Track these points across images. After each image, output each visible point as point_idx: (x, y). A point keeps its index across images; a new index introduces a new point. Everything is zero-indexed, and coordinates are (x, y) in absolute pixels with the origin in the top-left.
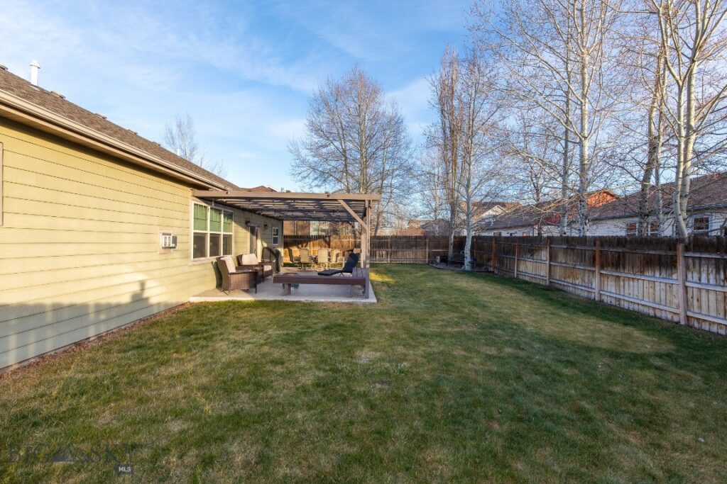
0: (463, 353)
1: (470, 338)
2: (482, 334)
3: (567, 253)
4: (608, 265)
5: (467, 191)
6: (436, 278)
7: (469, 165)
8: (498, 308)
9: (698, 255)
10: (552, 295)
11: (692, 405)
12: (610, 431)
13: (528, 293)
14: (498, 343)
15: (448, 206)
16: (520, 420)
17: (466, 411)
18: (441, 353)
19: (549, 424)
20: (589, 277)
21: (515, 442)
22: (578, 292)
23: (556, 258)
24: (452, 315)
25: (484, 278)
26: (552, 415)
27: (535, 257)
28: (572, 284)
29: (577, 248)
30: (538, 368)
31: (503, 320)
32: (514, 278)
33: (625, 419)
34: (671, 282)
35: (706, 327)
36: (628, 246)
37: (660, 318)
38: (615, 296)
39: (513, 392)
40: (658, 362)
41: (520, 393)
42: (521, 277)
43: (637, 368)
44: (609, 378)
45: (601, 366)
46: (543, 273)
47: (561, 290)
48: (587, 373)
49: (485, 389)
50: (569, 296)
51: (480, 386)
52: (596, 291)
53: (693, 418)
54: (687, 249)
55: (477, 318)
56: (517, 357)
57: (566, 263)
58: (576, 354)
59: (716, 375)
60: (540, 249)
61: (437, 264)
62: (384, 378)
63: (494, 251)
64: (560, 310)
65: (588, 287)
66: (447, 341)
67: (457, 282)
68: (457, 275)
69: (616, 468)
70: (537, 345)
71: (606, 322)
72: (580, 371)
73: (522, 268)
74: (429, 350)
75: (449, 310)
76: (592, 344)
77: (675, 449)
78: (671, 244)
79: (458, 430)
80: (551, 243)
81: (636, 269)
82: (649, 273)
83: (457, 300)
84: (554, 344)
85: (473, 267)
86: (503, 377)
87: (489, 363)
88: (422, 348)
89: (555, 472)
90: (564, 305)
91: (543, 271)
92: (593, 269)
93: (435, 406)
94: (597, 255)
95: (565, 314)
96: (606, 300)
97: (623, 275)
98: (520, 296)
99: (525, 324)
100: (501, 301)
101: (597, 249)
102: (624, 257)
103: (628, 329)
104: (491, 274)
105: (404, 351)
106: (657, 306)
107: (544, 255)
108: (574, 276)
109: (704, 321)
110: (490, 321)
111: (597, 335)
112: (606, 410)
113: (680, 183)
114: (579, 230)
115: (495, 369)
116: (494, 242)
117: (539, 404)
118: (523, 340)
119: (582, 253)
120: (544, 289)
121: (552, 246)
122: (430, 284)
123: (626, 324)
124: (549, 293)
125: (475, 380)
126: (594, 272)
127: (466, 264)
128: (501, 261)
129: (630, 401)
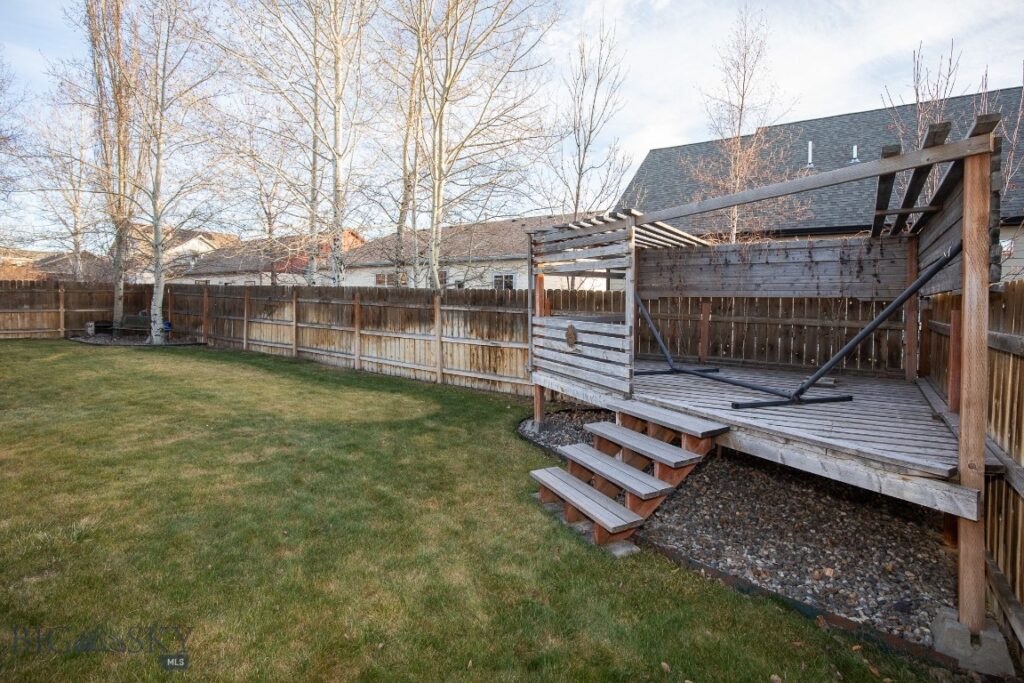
0: (201, 472)
1: (203, 448)
2: (221, 438)
3: (320, 311)
4: (368, 324)
5: (154, 204)
6: (95, 363)
7: (158, 156)
8: (233, 396)
9: (451, 308)
10: (303, 369)
11: (466, 456)
12: (411, 506)
13: (270, 370)
14: (251, 445)
15: (111, 227)
16: (315, 533)
17: (236, 551)
18: (160, 482)
19: (350, 523)
20: (347, 339)
21: (317, 562)
22: (334, 361)
23: (305, 316)
24: (156, 419)
25: (192, 354)
26: (351, 512)
27: (275, 317)
28: (327, 351)
29: (333, 302)
30: (317, 462)
31: (247, 413)
32: (242, 350)
33: (420, 489)
34: (430, 338)
35: (457, 382)
36: (389, 299)
37: (419, 380)
38: (376, 360)
39: (296, 502)
40: (431, 424)
41: (305, 501)
42: (253, 348)
43: (417, 434)
44: (396, 452)
45: (384, 440)
46: (287, 340)
47: (312, 361)
48: (373, 453)
49: (255, 512)
50: (324, 368)
51: (245, 510)
52: (356, 357)
53: (470, 467)
54: (442, 302)
55: (204, 417)
56: (287, 457)
57: (318, 323)
58: (354, 435)
59: (474, 424)
60: (282, 305)
61: (87, 336)
62: (43, 561)
63: (206, 310)
64: (318, 387)
65: (346, 354)
66: (162, 461)
67: (142, 364)
68: (139, 354)
69: (424, 540)
70: (307, 436)
71: (373, 393)
72: (366, 453)
73: (255, 333)
74: (131, 484)
75: (146, 413)
76: (368, 420)
77: (465, 501)
78: (428, 296)
79: (232, 582)
80: (298, 297)
81: (398, 326)
82: (410, 330)
83: (154, 394)
84: (326, 429)
85: (167, 339)
86: (276, 488)
87: (248, 476)
88: (115, 484)
89: (372, 574)
90: (322, 379)
91: (288, 337)
92: (351, 329)
93: (178, 565)
94: (357, 311)
95: (327, 391)
96: (368, 367)
97: (385, 334)
98: (260, 375)
99: (281, 411)
100: (234, 385)
101: (357, 302)
102: (385, 312)
103: (396, 396)
104: (201, 348)
105: (74, 499)
106: (416, 367)
107: (289, 313)
108: (329, 341)
109: (456, 376)
110: (227, 416)
111: (369, 409)
112: (402, 486)
113: (434, 229)
114: (334, 279)
115: (261, 480)
116: (206, 294)
117: (331, 505)
118: (286, 432)
119: (340, 308)
120: (291, 363)
121: (300, 300)
122: (85, 375)
123: (393, 392)
124: (297, 365)
125: (234, 505)
126: (353, 332)
127: (153, 334)
128: (218, 326)
129: (419, 469)
